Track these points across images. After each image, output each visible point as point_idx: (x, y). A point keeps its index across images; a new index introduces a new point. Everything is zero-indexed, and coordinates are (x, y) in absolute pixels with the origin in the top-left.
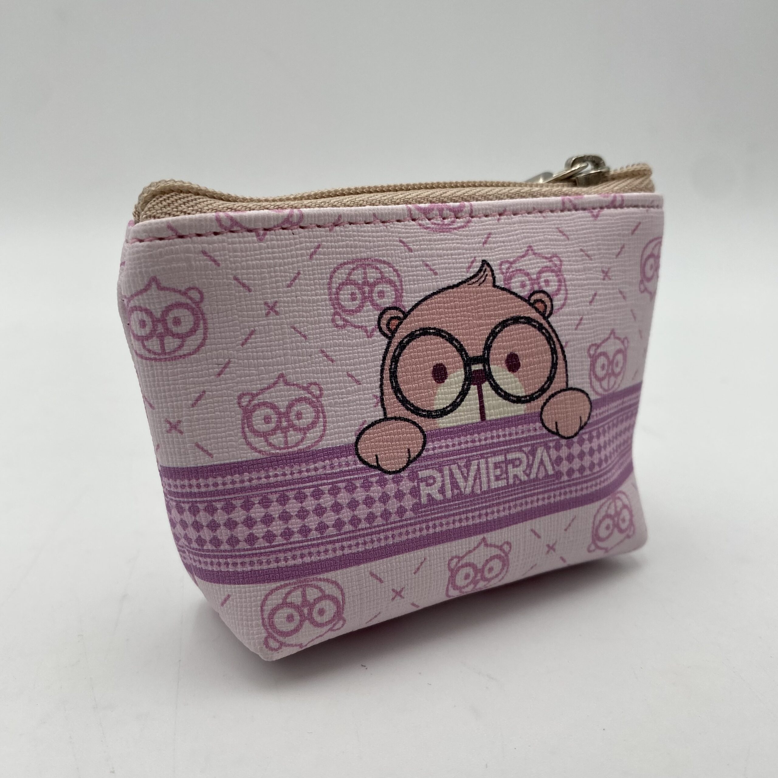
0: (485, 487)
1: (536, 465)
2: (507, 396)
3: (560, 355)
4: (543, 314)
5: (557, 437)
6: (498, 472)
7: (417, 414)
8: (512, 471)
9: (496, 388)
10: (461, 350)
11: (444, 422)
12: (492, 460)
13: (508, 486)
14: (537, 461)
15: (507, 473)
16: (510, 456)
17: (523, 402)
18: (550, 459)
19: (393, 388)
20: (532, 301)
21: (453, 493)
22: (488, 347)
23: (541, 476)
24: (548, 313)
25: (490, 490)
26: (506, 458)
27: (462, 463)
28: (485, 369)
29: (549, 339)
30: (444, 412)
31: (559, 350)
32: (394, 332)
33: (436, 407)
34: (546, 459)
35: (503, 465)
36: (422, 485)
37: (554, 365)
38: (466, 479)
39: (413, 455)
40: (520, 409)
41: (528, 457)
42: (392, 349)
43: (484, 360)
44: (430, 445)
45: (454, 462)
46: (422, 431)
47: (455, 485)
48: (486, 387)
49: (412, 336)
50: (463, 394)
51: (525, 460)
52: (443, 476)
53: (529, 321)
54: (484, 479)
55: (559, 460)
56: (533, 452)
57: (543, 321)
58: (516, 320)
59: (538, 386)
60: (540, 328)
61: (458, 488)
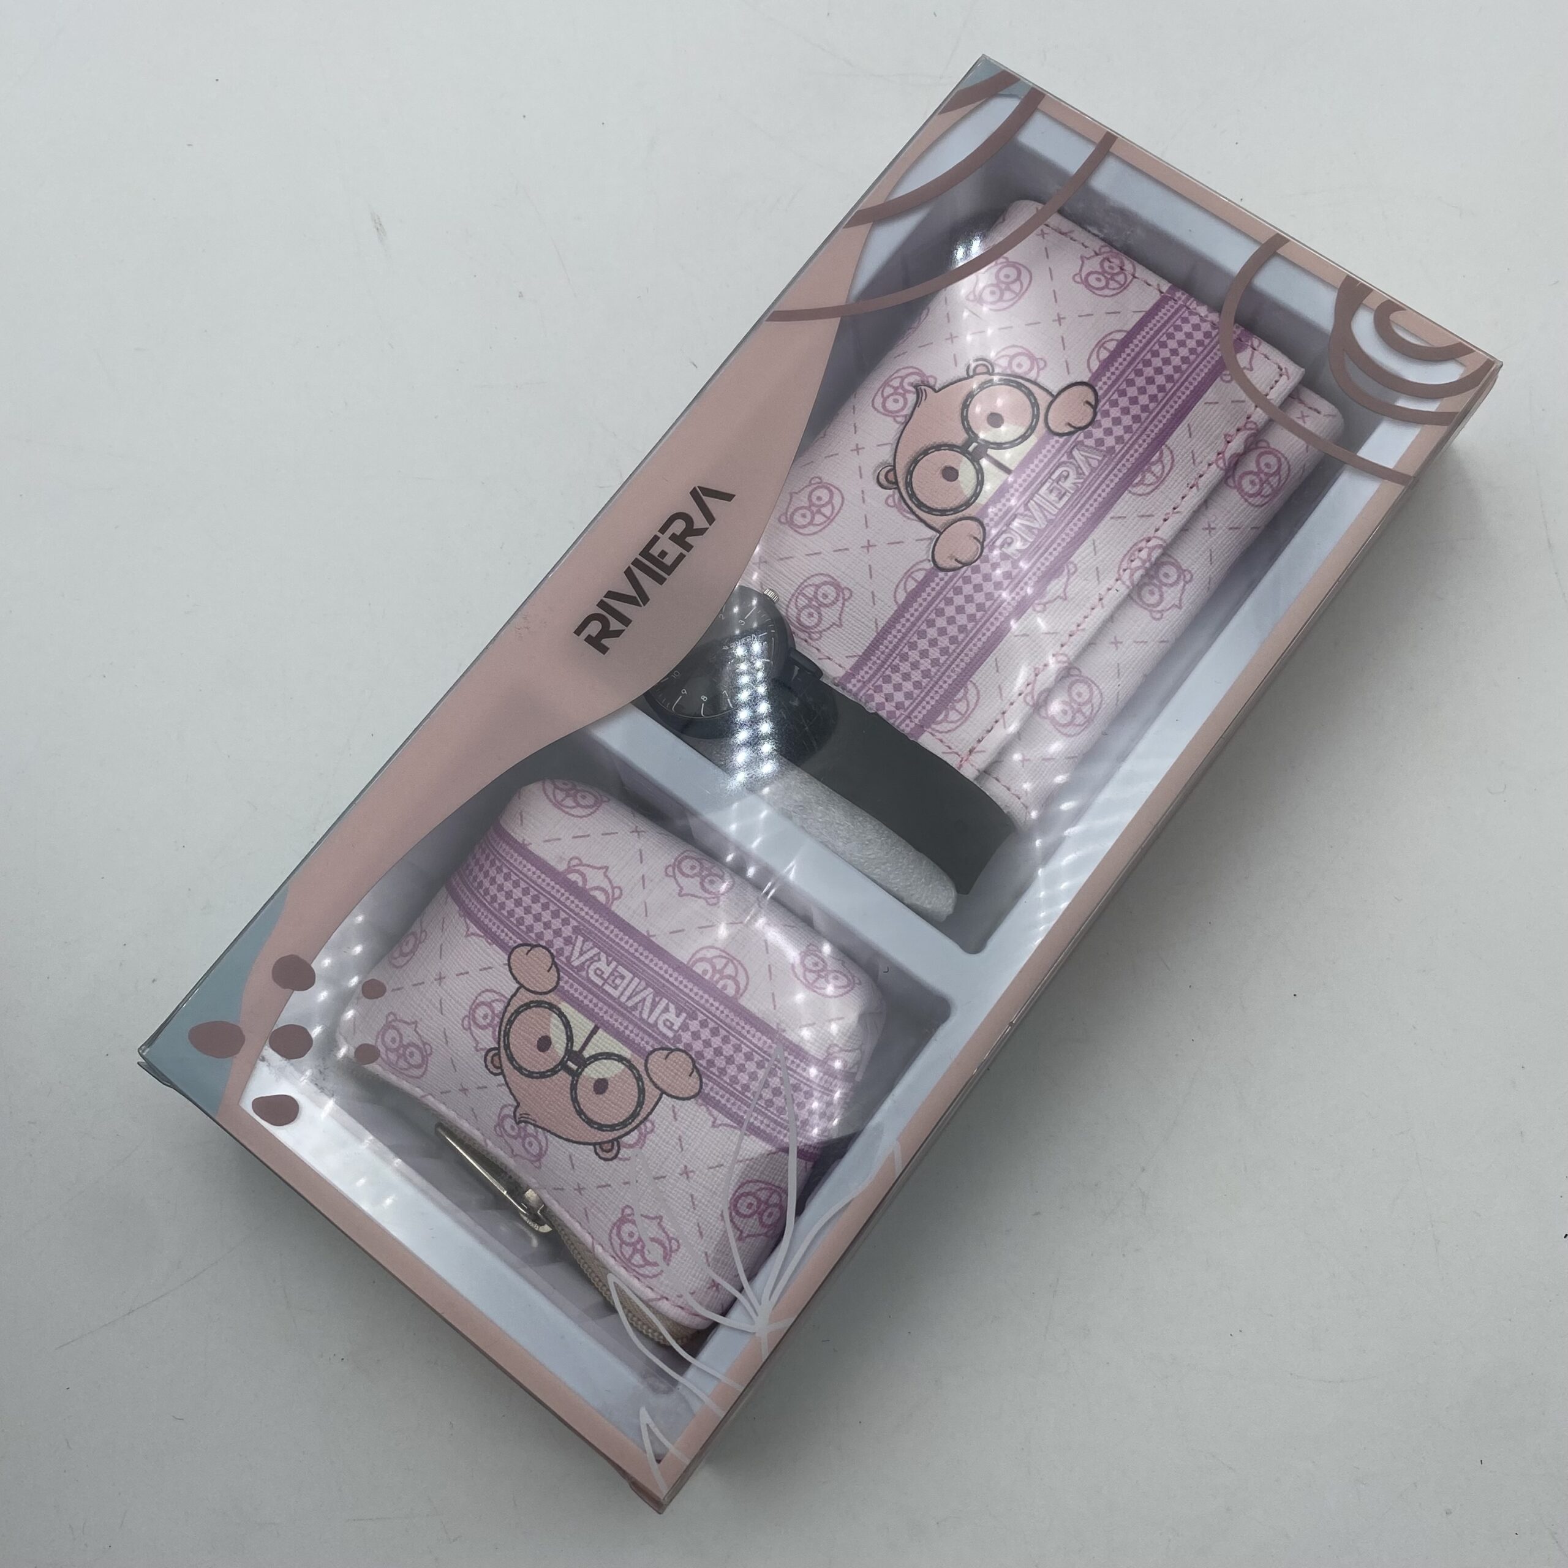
0: (637, 980)
1: (587, 956)
2: (567, 1025)
3: (508, 1015)
4: (499, 1054)
5: (556, 960)
6: (618, 981)
7: (640, 1076)
8: (607, 971)
9: (570, 1039)
10: (574, 1088)
11: (627, 1053)
12: (615, 993)
13: (619, 963)
14: (583, 959)
15: (612, 974)
16: (599, 982)
17: (559, 1009)
18: (573, 949)
19: (642, 1108)
20: (499, 1071)
21: (661, 999)
22: (554, 1071)
23: (589, 944)
24: (494, 1052)
25: (635, 975)
26: (603, 984)
27: (637, 1013)
28: (568, 1060)
29: (507, 1034)
30: (620, 1059)
31: (505, 1020)
32: (612, 1141)
33: (623, 1067)
34: (576, 953)
35: (610, 981)
36: (676, 1028)
37: (517, 1012)
38: (644, 999)
39: (666, 1052)
40: (565, 1007)
41: (589, 967)
42: (622, 1132)
43: (562, 1065)
44: (649, 1048)
45: (641, 1019)
46: (646, 1061)
47: (654, 1005)
48: (576, 1047)
49: (601, 1127)
50: (596, 1058)
51: (592, 967)
52: (658, 1018)
53: (511, 1059)
54: (633, 986)
55: (568, 941)
56: (581, 968)
57: (502, 1051)
58: (520, 1069)
59: (539, 1010)
60: (507, 1047)
61: (654, 1000)
